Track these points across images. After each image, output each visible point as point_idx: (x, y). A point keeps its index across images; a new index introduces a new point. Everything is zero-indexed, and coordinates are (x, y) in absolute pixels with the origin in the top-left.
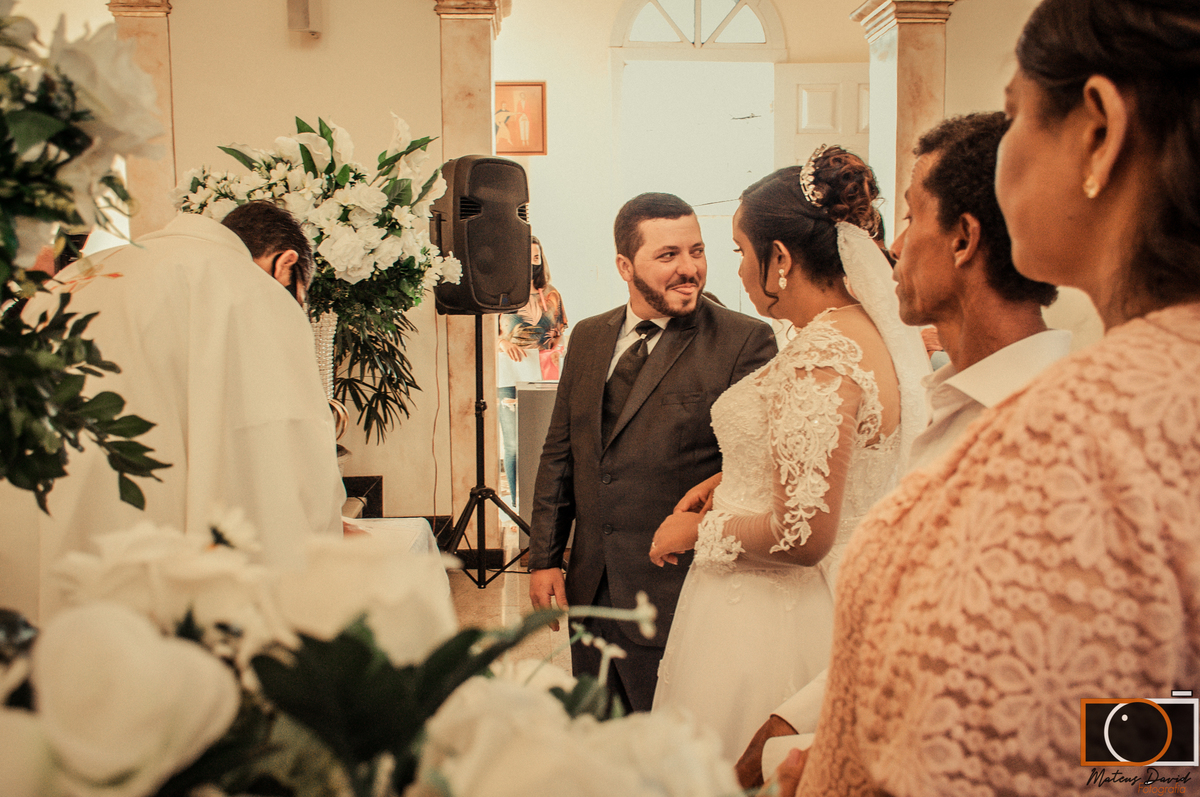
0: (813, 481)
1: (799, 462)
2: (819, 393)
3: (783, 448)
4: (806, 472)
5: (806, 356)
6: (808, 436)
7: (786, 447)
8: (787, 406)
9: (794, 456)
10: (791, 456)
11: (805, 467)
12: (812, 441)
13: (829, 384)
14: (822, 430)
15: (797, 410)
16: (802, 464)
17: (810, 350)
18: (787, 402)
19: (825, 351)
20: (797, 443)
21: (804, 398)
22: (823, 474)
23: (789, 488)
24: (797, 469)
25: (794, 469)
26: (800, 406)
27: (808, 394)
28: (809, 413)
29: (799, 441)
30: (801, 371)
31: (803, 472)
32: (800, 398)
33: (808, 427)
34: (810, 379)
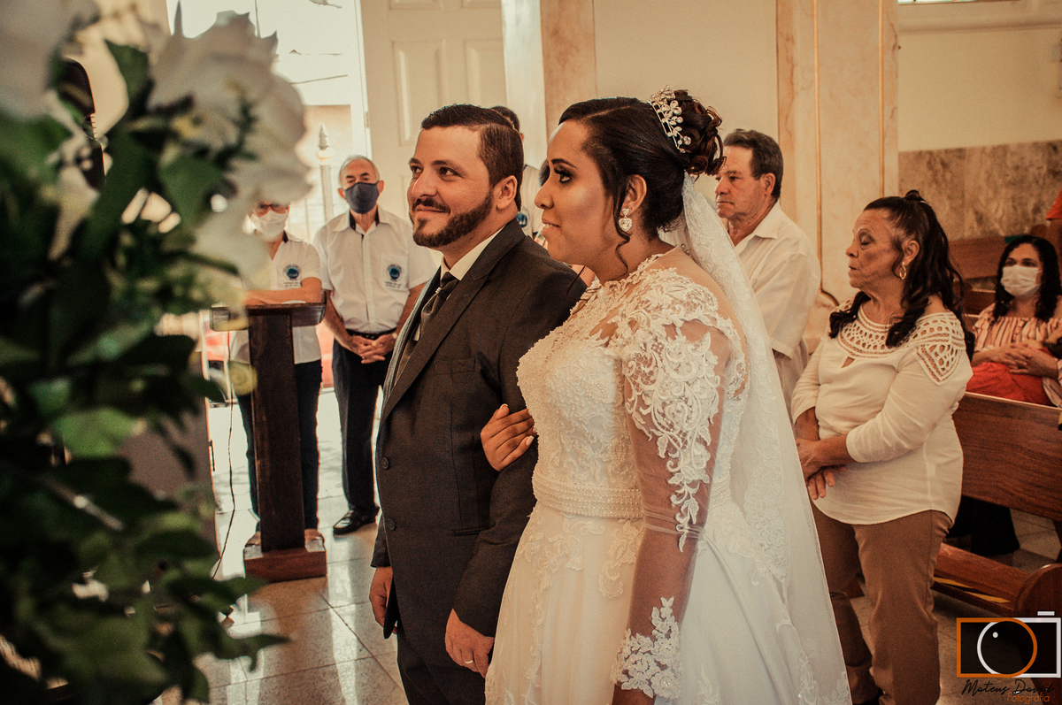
0: (697, 453)
1: (681, 432)
2: (695, 354)
3: (659, 416)
4: (689, 443)
5: (670, 310)
6: (690, 403)
7: (664, 415)
8: (661, 370)
9: (675, 426)
10: (671, 426)
11: (688, 438)
12: (694, 409)
13: (701, 341)
14: (704, 396)
15: (674, 375)
16: (685, 435)
17: (673, 302)
18: (660, 364)
19: (688, 304)
20: (678, 411)
21: (681, 360)
22: (705, 443)
23: (670, 462)
24: (680, 440)
25: (676, 441)
26: (676, 370)
27: (684, 355)
28: (688, 377)
29: (680, 409)
30: (671, 329)
31: (686, 443)
32: (676, 361)
33: (688, 394)
34: (681, 338)
